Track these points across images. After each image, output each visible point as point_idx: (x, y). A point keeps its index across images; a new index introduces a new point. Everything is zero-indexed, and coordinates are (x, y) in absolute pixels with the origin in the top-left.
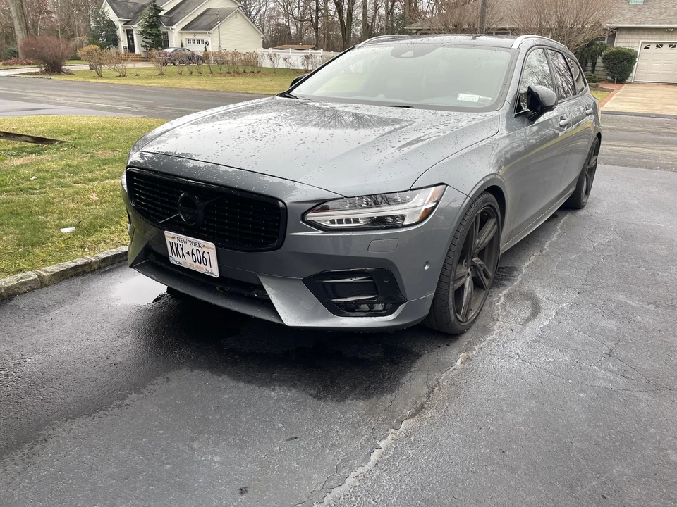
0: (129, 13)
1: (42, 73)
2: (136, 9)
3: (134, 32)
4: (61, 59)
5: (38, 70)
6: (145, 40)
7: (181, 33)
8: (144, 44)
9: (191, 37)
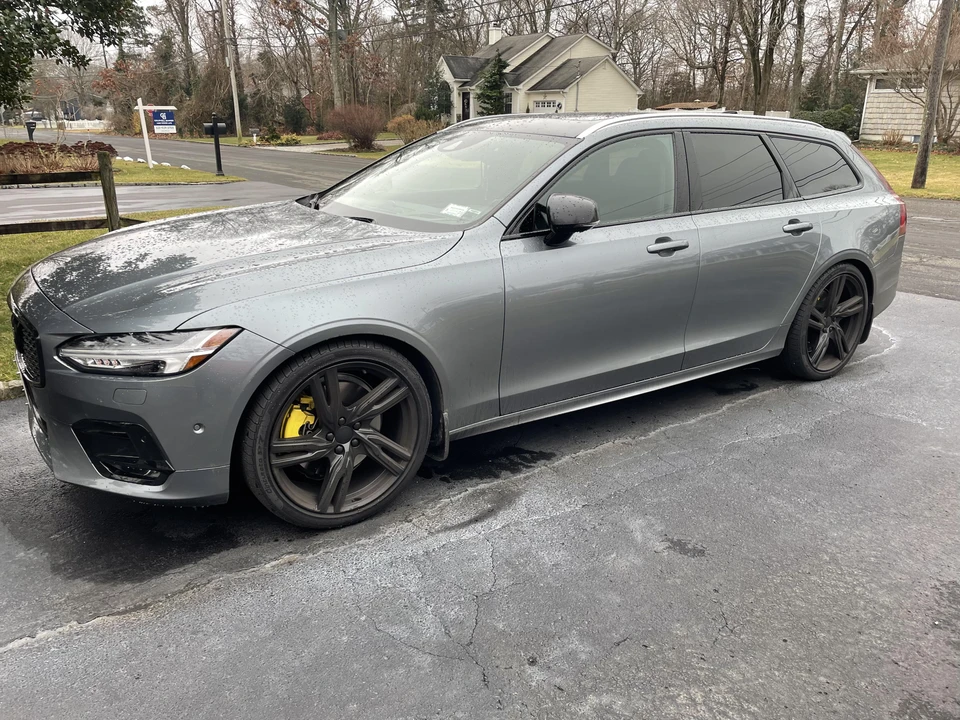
0: (469, 71)
1: (351, 149)
2: (478, 66)
3: (471, 96)
4: (372, 133)
5: (346, 146)
6: (483, 105)
7: (529, 94)
8: (480, 110)
9: (540, 98)
